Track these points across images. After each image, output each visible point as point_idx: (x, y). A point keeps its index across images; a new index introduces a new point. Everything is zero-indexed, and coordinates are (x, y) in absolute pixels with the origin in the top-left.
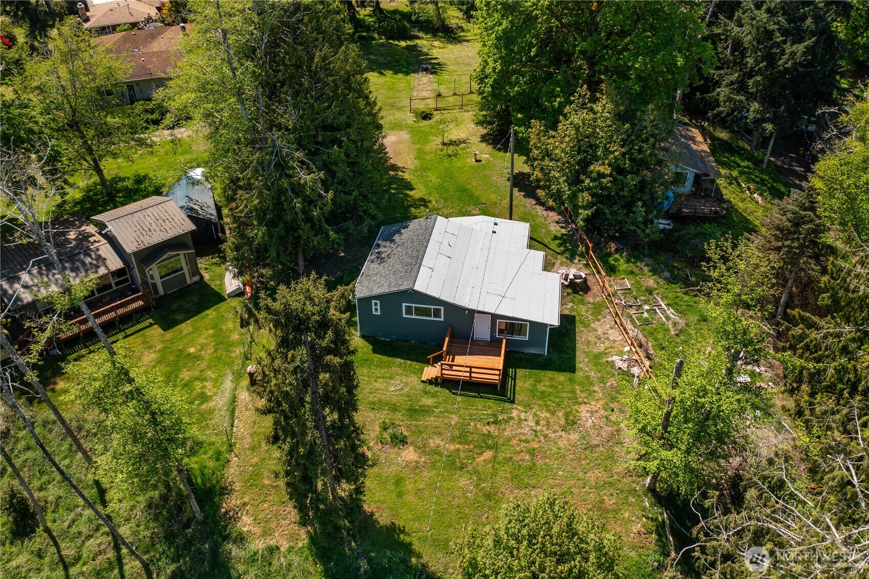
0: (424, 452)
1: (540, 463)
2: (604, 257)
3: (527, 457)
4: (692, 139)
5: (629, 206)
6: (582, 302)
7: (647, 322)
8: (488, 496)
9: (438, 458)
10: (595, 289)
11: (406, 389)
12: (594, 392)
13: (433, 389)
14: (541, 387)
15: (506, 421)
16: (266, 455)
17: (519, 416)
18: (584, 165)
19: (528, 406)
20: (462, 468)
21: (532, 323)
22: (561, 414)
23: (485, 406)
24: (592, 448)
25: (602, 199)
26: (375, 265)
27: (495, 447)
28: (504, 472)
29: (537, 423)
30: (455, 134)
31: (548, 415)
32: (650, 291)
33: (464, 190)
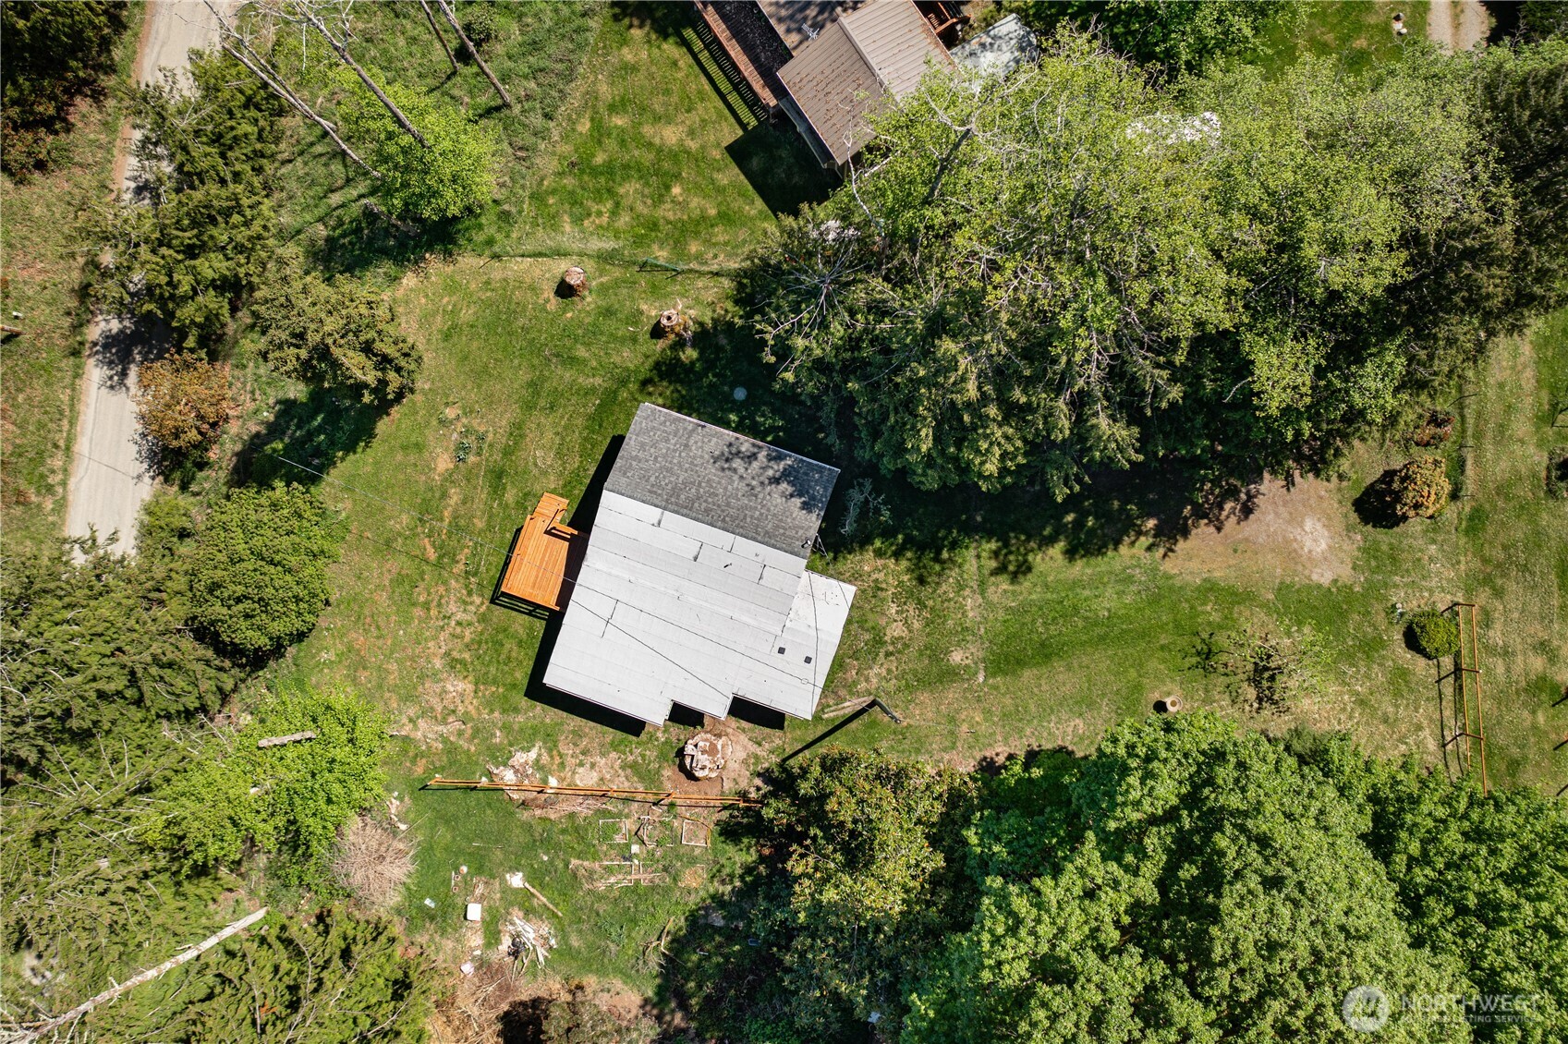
0: (446, 480)
3: (422, 599)
7: (603, 834)
8: (388, 543)
9: (437, 495)
10: (690, 789)
11: (535, 471)
12: (492, 711)
14: (509, 644)
15: (467, 586)
16: (475, 298)
17: (472, 603)
19: (483, 619)
20: (420, 520)
22: (467, 656)
23: (491, 564)
27: (439, 565)
29: (459, 623)
31: (467, 639)
32: (673, 871)
33: (1046, 652)
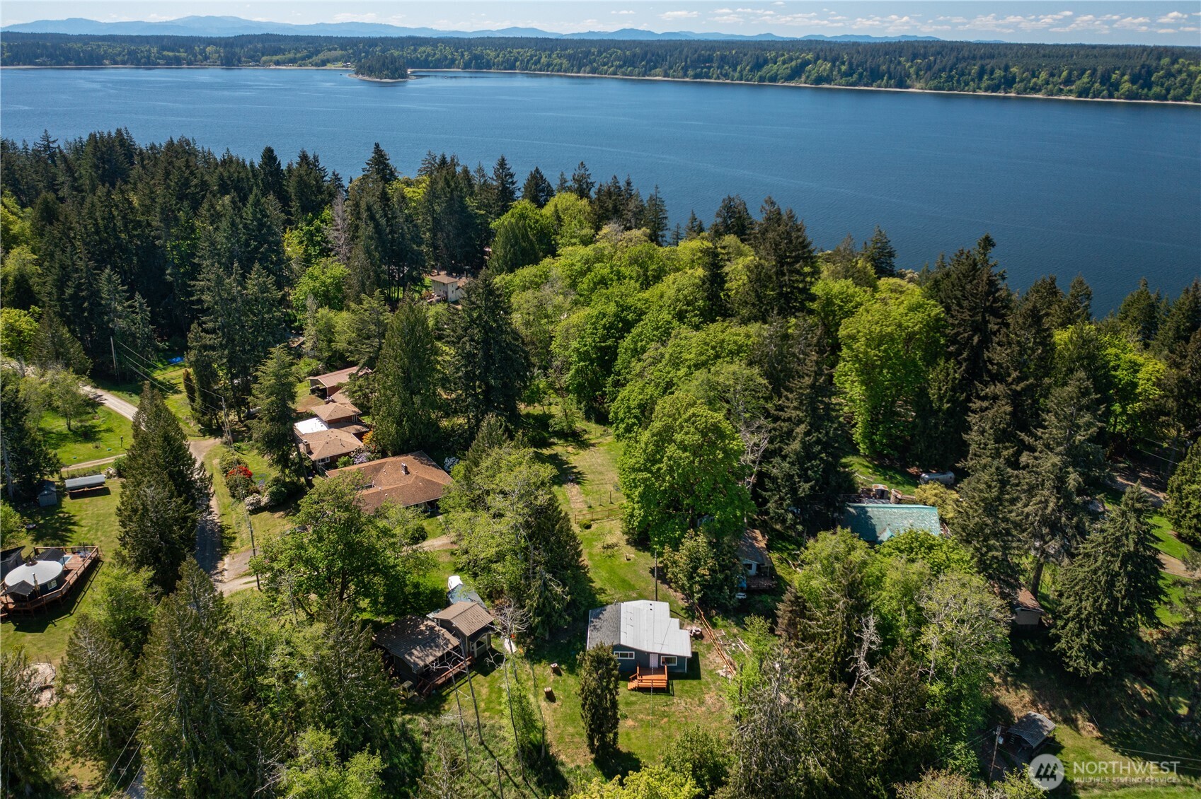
0: (636, 721)
1: (689, 721)
2: (710, 618)
3: (684, 719)
4: (755, 539)
5: (721, 589)
6: (701, 644)
7: (734, 652)
9: (643, 723)
10: (707, 637)
11: (621, 694)
12: (711, 688)
13: (634, 693)
14: (685, 688)
15: (672, 705)
17: (677, 702)
18: (695, 569)
19: (681, 697)
20: (655, 727)
21: (679, 657)
22: (696, 699)
23: (661, 699)
24: (712, 713)
25: (705, 586)
26: (595, 633)
27: (668, 716)
28: (674, 727)
29: (686, 704)
30: (610, 540)
31: (691, 700)
32: (735, 636)
33: (624, 581)
